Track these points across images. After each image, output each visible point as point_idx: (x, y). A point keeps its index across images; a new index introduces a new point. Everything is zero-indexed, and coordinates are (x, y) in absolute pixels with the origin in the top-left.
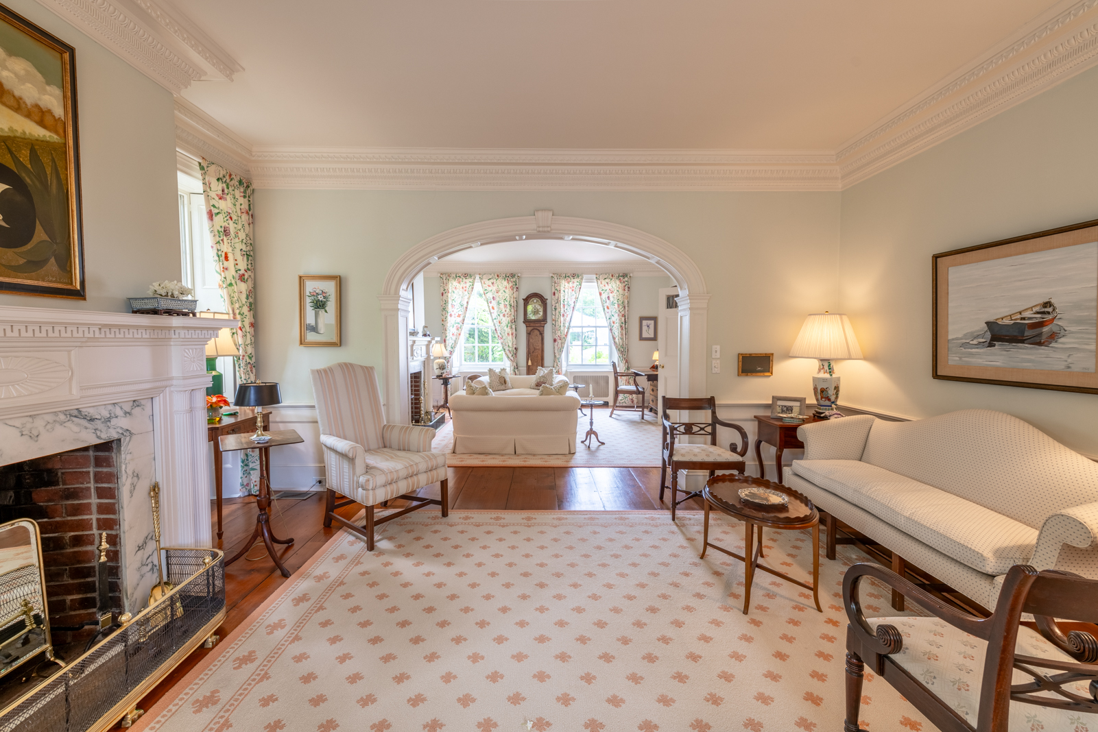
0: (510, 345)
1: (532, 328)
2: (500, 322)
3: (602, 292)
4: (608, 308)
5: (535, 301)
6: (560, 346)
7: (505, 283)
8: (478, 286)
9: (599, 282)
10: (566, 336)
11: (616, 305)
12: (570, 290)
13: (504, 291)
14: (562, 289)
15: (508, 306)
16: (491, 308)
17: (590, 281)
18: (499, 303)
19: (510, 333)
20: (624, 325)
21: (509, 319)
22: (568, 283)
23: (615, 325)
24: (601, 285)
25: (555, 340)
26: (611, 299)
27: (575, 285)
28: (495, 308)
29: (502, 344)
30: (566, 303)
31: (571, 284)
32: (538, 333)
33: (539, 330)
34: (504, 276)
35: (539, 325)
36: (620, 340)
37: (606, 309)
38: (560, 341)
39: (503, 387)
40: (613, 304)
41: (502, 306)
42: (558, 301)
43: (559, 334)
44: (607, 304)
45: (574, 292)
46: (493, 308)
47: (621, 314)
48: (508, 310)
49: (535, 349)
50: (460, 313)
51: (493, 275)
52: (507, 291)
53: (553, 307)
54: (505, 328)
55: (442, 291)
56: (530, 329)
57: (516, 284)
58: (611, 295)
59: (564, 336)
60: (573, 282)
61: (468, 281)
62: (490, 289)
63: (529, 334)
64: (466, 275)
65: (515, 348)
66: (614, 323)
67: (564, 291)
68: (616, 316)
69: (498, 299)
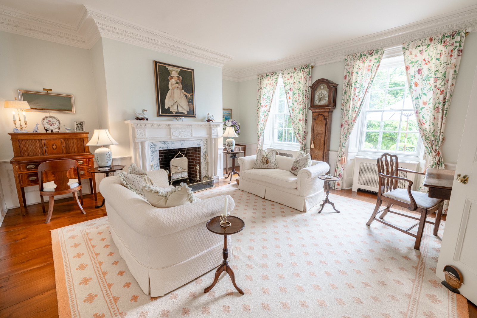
0: (301, 129)
1: (317, 114)
2: (293, 110)
3: (411, 65)
4: (416, 85)
5: (322, 87)
6: (346, 131)
7: (300, 74)
8: (280, 80)
9: (407, 52)
10: (354, 121)
11: (432, 80)
12: (365, 70)
13: (299, 82)
14: (355, 70)
15: (302, 96)
16: (288, 98)
17: (392, 55)
18: (294, 94)
19: (302, 119)
20: (441, 106)
21: (302, 106)
22: (364, 62)
23: (427, 107)
24: (410, 57)
25: (342, 126)
26: (425, 72)
27: (371, 64)
28: (292, 98)
29: (294, 128)
30: (358, 85)
31: (367, 64)
32: (323, 118)
33: (323, 115)
34: (300, 68)
35: (324, 110)
36: (432, 126)
37: (413, 86)
38: (346, 127)
39: (265, 166)
40: (427, 78)
41: (297, 95)
42: (349, 85)
43: (346, 119)
44: (416, 80)
45: (370, 72)
46: (290, 98)
47: (439, 92)
48: (301, 98)
49: (318, 133)
50: (267, 104)
51: (291, 69)
52: (302, 82)
53: (344, 91)
54: (298, 115)
55: (258, 89)
56: (315, 114)
57: (309, 74)
58: (425, 68)
59: (352, 121)
60: (370, 61)
61: (274, 78)
62: (289, 81)
63: (314, 119)
64: (273, 74)
65: (305, 132)
66: (424, 103)
67: (357, 73)
68: (430, 95)
69: (294, 90)
